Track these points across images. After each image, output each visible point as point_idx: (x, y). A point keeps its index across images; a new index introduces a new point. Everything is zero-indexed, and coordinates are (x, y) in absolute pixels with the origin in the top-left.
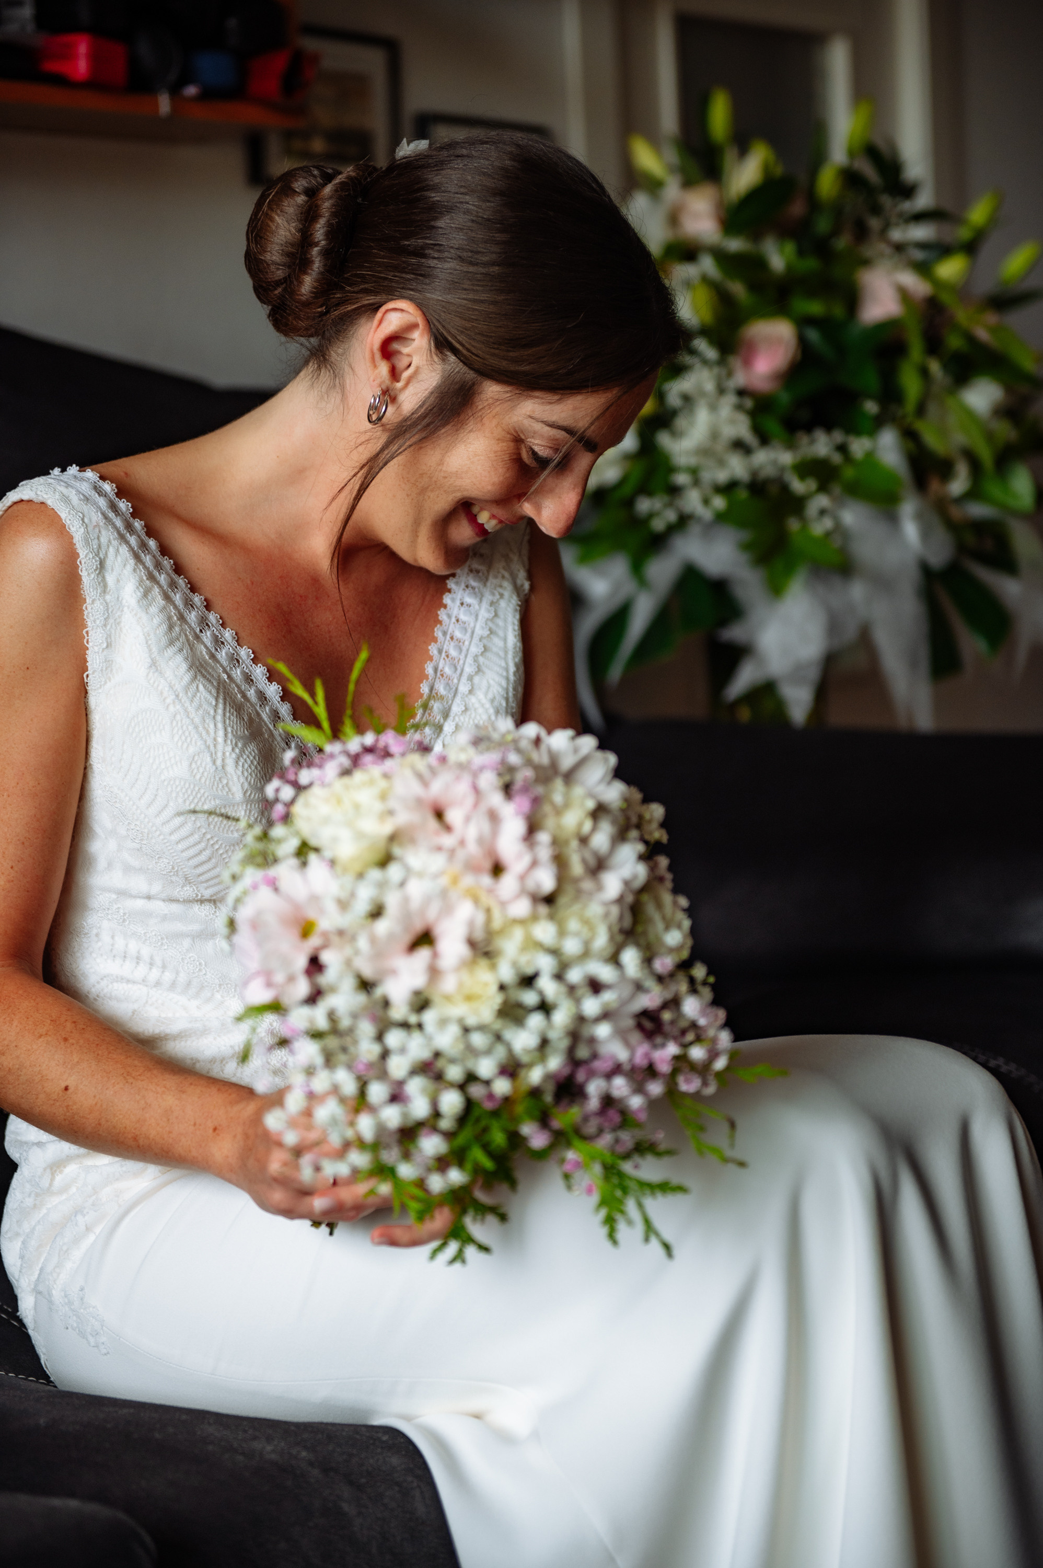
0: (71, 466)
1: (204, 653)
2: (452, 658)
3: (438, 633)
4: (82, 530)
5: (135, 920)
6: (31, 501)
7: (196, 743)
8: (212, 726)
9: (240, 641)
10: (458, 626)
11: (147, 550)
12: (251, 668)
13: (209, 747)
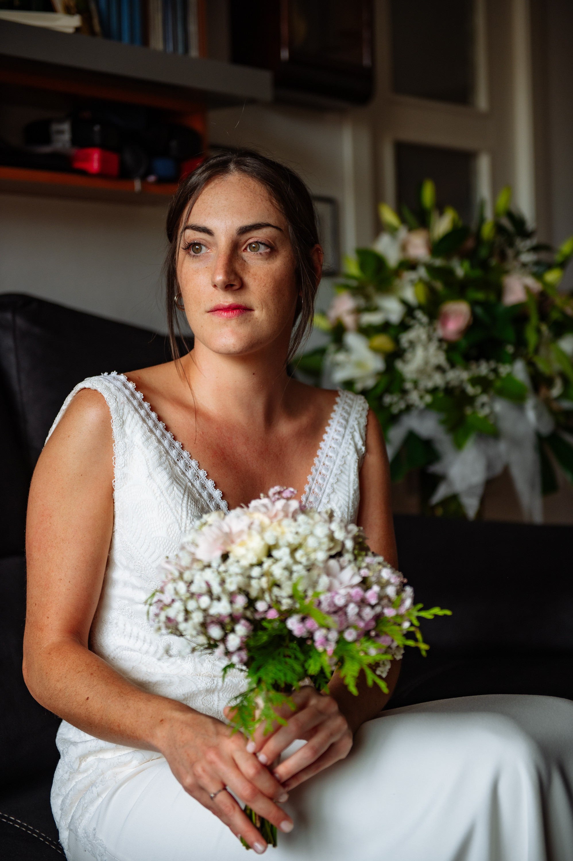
0: (113, 372)
1: (179, 471)
2: (319, 484)
3: (313, 470)
4: (115, 404)
5: (137, 616)
6: (90, 388)
7: (171, 518)
8: (180, 509)
9: (200, 467)
10: (324, 467)
11: (150, 417)
12: (205, 481)
13: (178, 520)
